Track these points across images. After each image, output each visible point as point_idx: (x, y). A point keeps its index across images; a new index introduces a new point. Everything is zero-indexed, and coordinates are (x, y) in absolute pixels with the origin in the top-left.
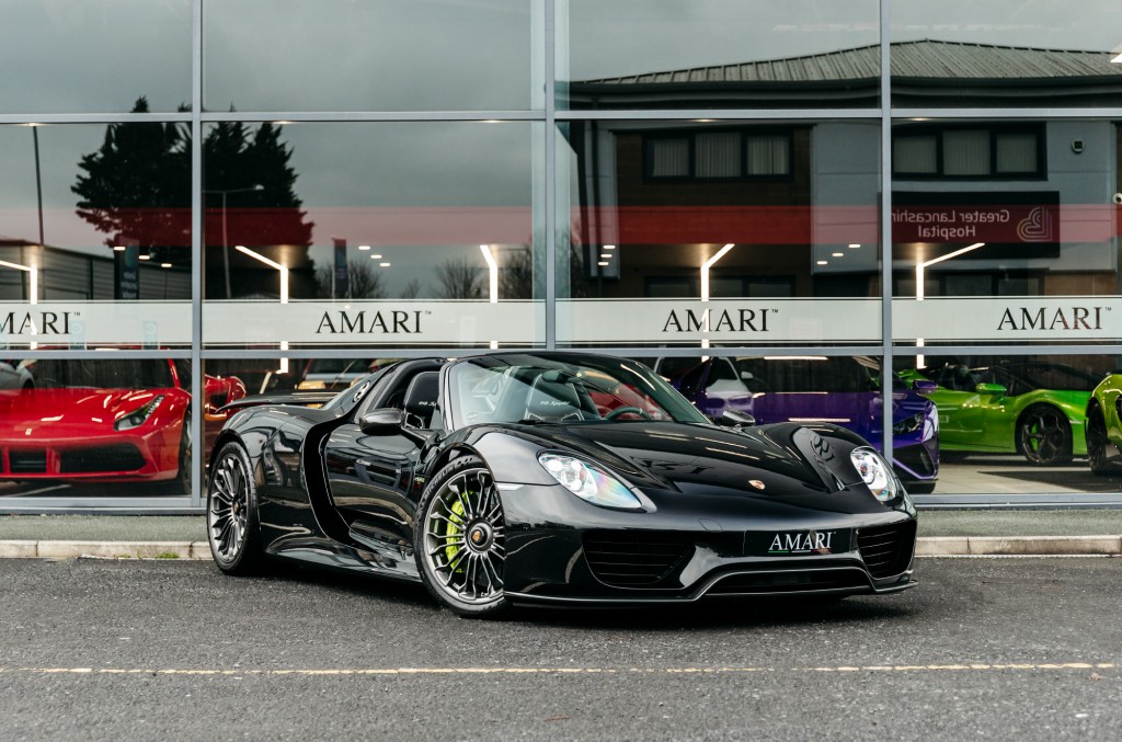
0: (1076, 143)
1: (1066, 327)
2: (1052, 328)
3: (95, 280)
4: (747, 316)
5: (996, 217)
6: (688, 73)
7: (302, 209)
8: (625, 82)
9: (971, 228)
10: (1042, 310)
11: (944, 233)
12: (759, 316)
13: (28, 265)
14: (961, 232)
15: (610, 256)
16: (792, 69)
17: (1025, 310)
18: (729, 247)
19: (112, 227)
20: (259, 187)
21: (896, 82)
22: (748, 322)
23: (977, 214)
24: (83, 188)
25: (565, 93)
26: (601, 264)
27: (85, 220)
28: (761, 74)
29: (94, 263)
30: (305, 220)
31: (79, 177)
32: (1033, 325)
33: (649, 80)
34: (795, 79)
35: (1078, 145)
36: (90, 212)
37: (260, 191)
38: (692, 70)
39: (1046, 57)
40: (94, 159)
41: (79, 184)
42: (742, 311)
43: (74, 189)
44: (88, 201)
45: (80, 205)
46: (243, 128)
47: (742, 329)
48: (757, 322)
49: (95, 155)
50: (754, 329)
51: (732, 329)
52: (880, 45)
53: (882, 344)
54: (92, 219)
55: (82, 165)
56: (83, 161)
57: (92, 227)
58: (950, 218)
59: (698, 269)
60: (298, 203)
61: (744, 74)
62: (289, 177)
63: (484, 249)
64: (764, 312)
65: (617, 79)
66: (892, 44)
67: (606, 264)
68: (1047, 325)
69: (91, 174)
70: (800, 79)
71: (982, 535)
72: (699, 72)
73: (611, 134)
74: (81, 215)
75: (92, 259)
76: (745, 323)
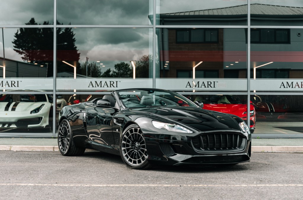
3: (19, 68)
7: (77, 49)
8: (171, 15)
10: (292, 83)
12: (213, 83)
13: (3, 66)
15: (167, 64)
16: (218, 12)
17: (287, 83)
18: (201, 62)
19: (23, 54)
20: (66, 43)
21: (252, 16)
24: (15, 42)
25: (159, 17)
26: (165, 66)
28: (209, 13)
29: (18, 64)
31: (14, 39)
32: (290, 87)
33: (178, 14)
34: (219, 14)
35: (299, 34)
36: (17, 49)
37: (66, 44)
38: (190, 12)
39: (290, 9)
40: (18, 34)
41: (14, 41)
42: (208, 82)
43: (13, 42)
44: (16, 46)
45: (14, 47)
47: (208, 87)
48: (212, 85)
50: (211, 87)
51: (205, 87)
52: (247, 5)
53: (247, 92)
54: (17, 51)
56: (15, 35)
57: (18, 53)
59: (192, 68)
60: (76, 47)
61: (205, 13)
62: (74, 40)
65: (169, 14)
66: (251, 4)
67: (166, 66)
68: (294, 87)
69: (17, 39)
70: (221, 14)
71: (276, 146)
72: (192, 12)
73: (167, 30)
74: (15, 50)
75: (17, 62)
76: (209, 85)
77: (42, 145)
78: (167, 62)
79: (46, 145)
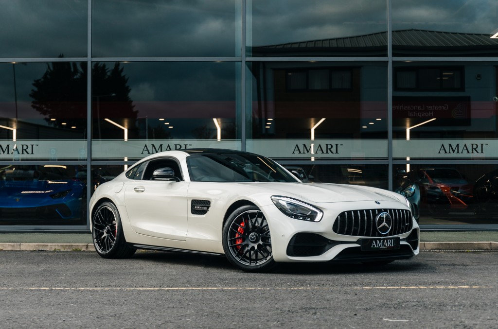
0: (478, 75)
1: (468, 152)
2: (462, 153)
3: (40, 136)
4: (329, 147)
5: (442, 108)
6: (306, 44)
7: (133, 104)
8: (278, 47)
9: (431, 113)
10: (458, 145)
11: (420, 114)
12: (334, 147)
13: (12, 127)
14: (427, 114)
16: (352, 42)
17: (450, 145)
18: (323, 119)
19: (47, 113)
20: (114, 95)
21: (394, 47)
22: (330, 149)
23: (434, 106)
24: (34, 95)
25: (250, 51)
26: (267, 127)
27: (35, 109)
28: (338, 44)
31: (33, 90)
32: (454, 151)
33: (289, 46)
34: (353, 46)
35: (479, 76)
36: (38, 105)
38: (308, 42)
39: (465, 37)
40: (40, 81)
41: (33, 93)
42: (327, 145)
43: (31, 95)
44: (37, 101)
45: (33, 102)
46: (106, 68)
47: (327, 153)
48: (334, 150)
49: (40, 80)
50: (332, 153)
51: (323, 153)
52: (387, 32)
53: (387, 159)
54: (38, 109)
55: (34, 85)
56: (34, 83)
57: (39, 113)
58: (422, 108)
59: (310, 130)
60: (132, 101)
61: (331, 44)
62: (127, 89)
63: (215, 120)
64: (337, 145)
65: (274, 46)
67: (269, 127)
68: (460, 151)
69: (38, 89)
70: (356, 46)
71: (430, 241)
72: (311, 43)
73: (271, 70)
74: (34, 107)
75: (38, 126)
76: (328, 150)
77: (69, 243)
79: (75, 243)
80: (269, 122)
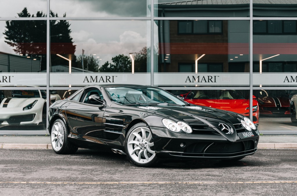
3: (10, 62)
4: (210, 78)
7: (72, 41)
8: (172, 4)
12: (213, 78)
15: (168, 57)
17: (292, 77)
18: (203, 55)
19: (15, 46)
20: (61, 35)
24: (6, 33)
26: (165, 59)
27: (6, 43)
29: (10, 56)
30: (74, 44)
31: (5, 30)
32: (294, 81)
33: (180, 4)
36: (8, 41)
37: (61, 36)
38: (193, 1)
42: (209, 77)
43: (4, 34)
44: (8, 37)
45: (6, 38)
47: (209, 82)
48: (213, 80)
50: (212, 82)
51: (206, 82)
53: (249, 86)
54: (8, 43)
55: (6, 27)
57: (9, 45)
60: (72, 39)
62: (69, 31)
63: (130, 55)
64: (215, 77)
65: (170, 3)
67: (167, 59)
69: (9, 30)
72: (195, 2)
73: (168, 20)
75: (9, 55)
76: (209, 80)
77: (35, 143)
78: (167, 55)
79: (39, 143)
80: (167, 56)
